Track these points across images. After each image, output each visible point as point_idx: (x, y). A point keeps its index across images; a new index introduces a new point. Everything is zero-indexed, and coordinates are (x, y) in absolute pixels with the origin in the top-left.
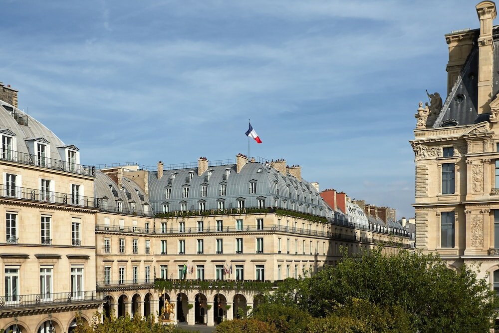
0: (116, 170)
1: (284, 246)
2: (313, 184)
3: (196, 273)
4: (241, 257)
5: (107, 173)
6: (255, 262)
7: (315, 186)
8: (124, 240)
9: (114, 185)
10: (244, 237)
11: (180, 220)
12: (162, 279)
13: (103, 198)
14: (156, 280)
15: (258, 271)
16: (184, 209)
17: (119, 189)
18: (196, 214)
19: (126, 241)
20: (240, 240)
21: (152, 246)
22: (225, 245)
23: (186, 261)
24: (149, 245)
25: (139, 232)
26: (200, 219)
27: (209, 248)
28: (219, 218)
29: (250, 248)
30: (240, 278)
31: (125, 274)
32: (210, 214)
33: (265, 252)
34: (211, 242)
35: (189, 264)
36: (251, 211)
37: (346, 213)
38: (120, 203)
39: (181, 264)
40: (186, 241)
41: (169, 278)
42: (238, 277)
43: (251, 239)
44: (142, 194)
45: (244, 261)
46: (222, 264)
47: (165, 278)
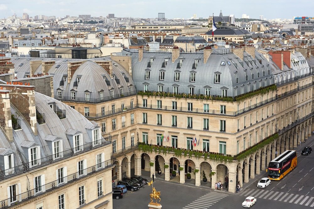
0: (108, 63)
1: (242, 124)
2: (264, 55)
3: (171, 141)
4: (207, 134)
5: (101, 64)
6: (218, 139)
7: (266, 57)
8: (116, 120)
9: (107, 75)
10: (210, 118)
11: (158, 98)
12: (144, 143)
13: (100, 91)
14: (139, 143)
15: (221, 145)
16: (161, 91)
17: (110, 78)
18: (171, 96)
19: (117, 120)
20: (206, 120)
21: (135, 118)
22: (195, 123)
23: (163, 131)
24: (133, 117)
25: (126, 110)
26: (174, 100)
27: (182, 123)
28: (189, 101)
29: (215, 128)
30: (206, 150)
31: (116, 145)
32: (182, 97)
33: (227, 131)
34: (182, 119)
35: (165, 134)
36: (216, 98)
37: (291, 67)
38: (112, 91)
39: (159, 133)
40: (162, 116)
41: (149, 143)
42: (204, 149)
43: (216, 121)
44: (127, 76)
45: (210, 137)
46: (192, 137)
47: (146, 143)
